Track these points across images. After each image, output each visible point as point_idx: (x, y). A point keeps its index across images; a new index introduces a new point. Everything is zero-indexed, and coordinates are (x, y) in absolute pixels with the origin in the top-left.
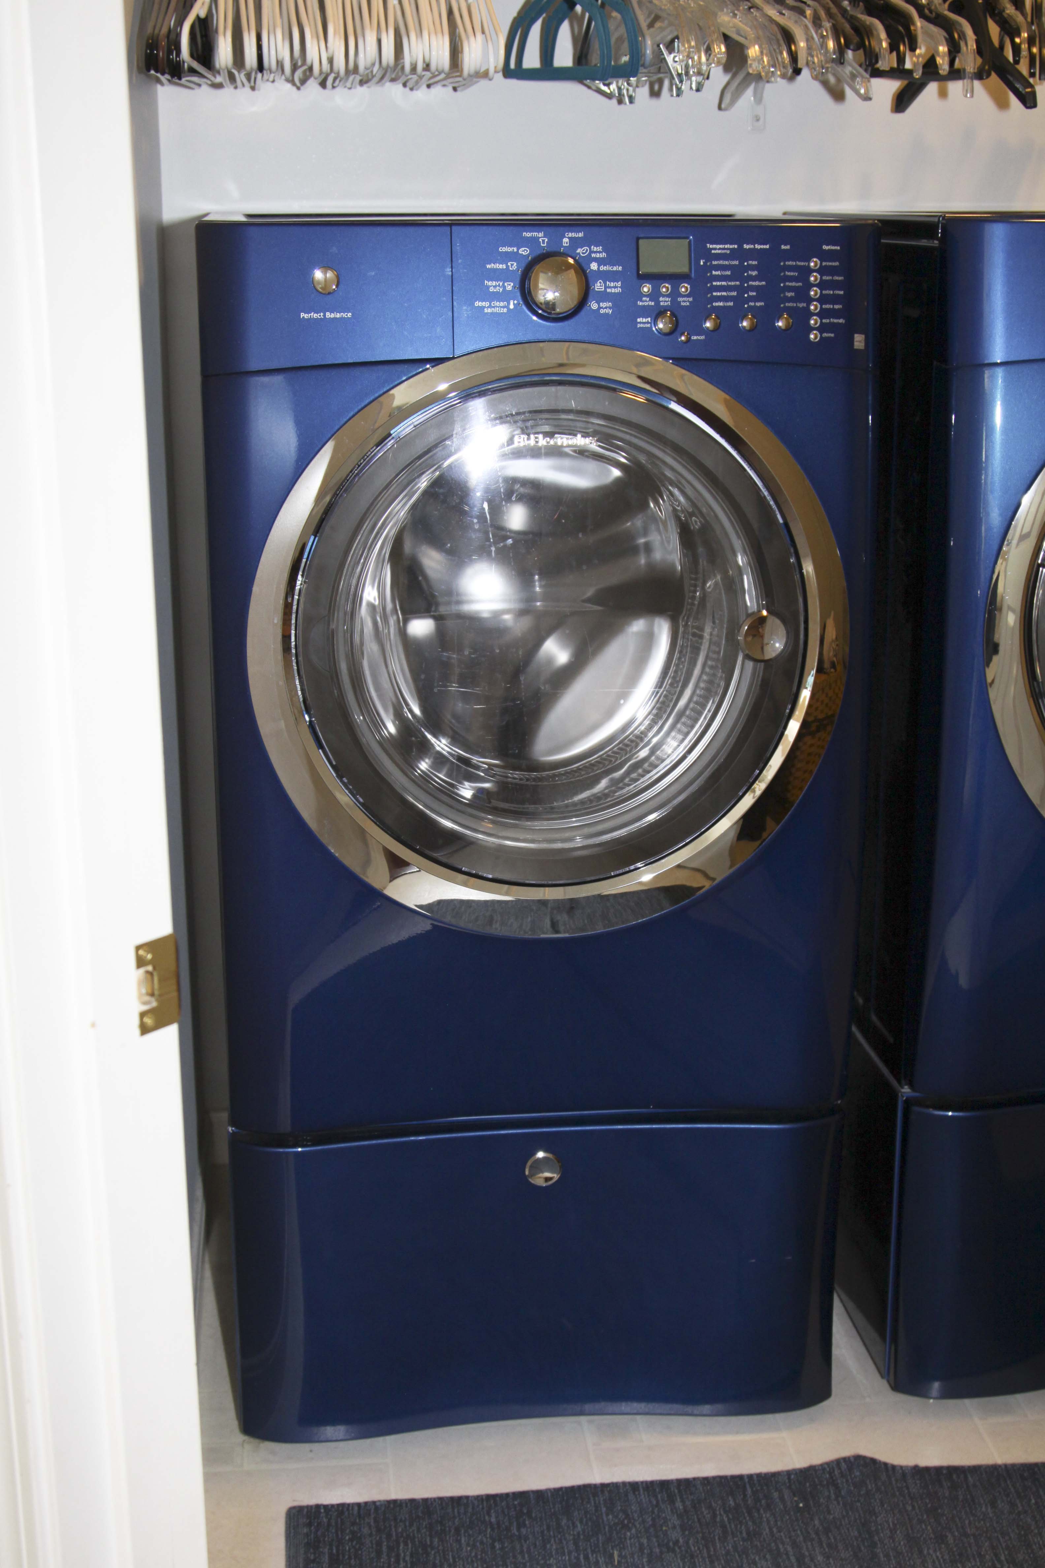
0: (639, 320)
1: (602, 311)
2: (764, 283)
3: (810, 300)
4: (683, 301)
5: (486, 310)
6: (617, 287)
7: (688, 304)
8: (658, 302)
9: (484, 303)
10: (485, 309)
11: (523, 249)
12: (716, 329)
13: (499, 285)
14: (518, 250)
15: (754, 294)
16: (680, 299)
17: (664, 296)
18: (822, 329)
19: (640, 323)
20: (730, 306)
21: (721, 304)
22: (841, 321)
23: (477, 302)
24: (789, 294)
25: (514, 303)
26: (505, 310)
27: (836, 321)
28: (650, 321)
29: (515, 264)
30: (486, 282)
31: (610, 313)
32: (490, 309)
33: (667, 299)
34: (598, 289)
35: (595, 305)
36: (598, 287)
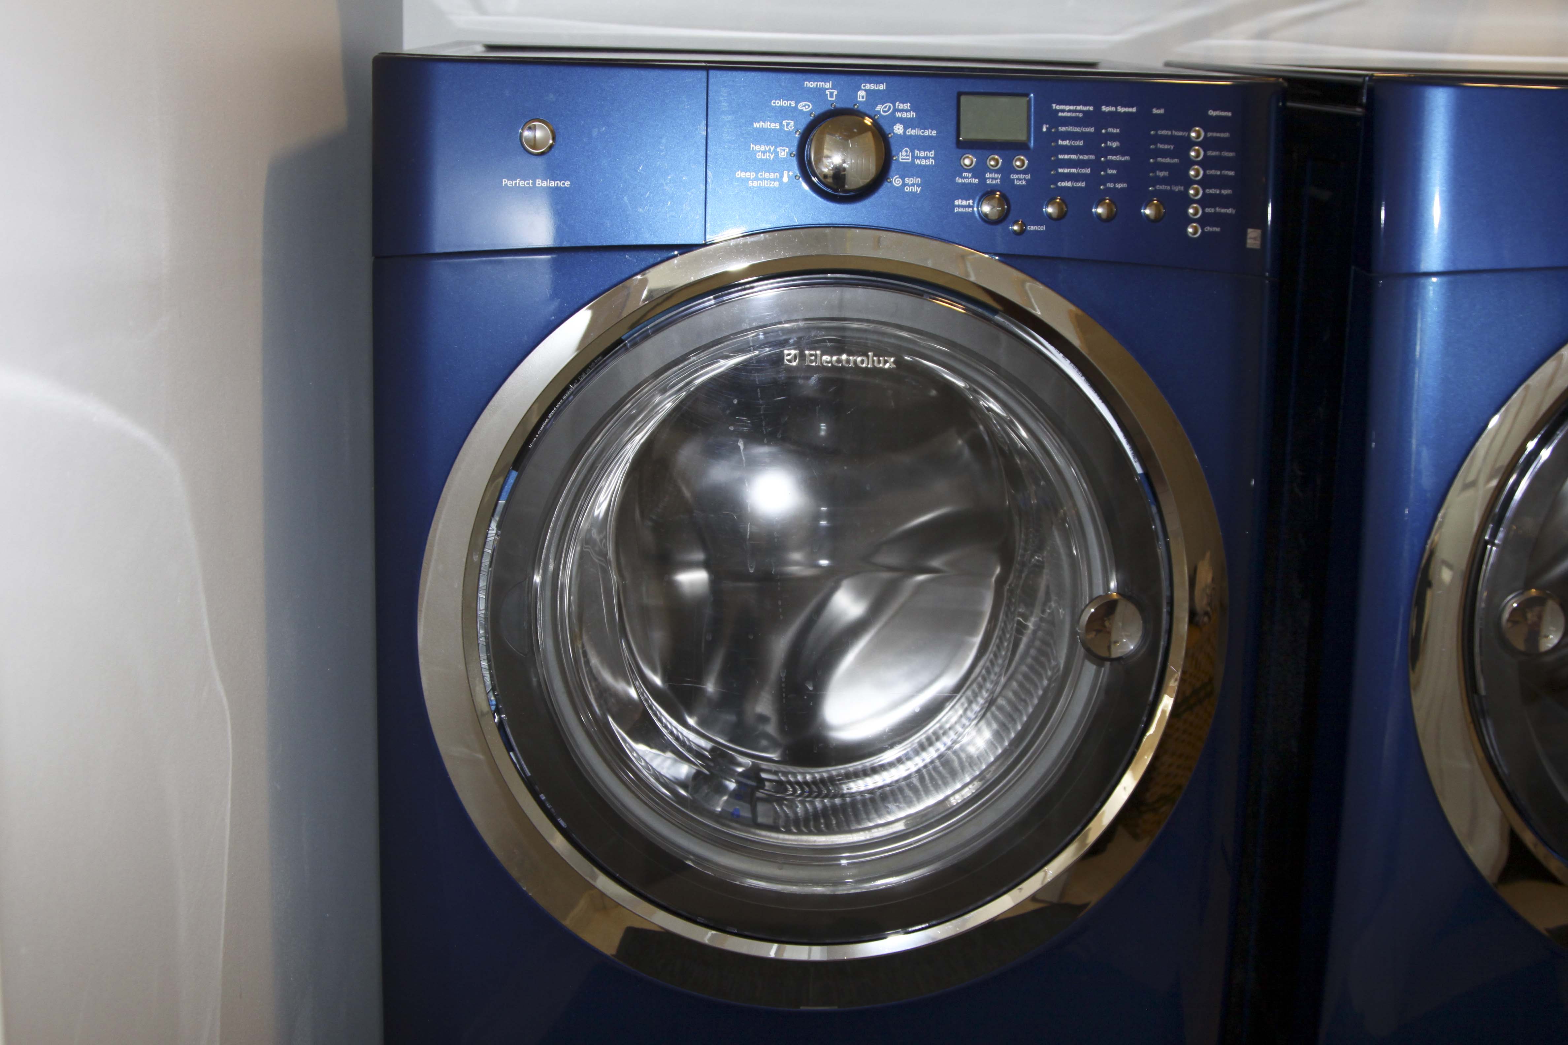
0: (957, 202)
1: (907, 189)
2: (1127, 158)
3: (1189, 182)
4: (1017, 179)
5: (750, 184)
6: (929, 158)
7: (1024, 183)
8: (983, 179)
9: (748, 174)
10: (750, 182)
11: (804, 103)
12: (1061, 216)
13: (770, 149)
14: (797, 104)
15: (1114, 172)
16: (1014, 176)
17: (991, 171)
18: (1203, 221)
19: (959, 206)
20: (1081, 188)
21: (1069, 184)
22: (1230, 211)
23: (739, 173)
24: (1162, 174)
25: (788, 175)
26: (777, 184)
27: (1223, 211)
28: (971, 204)
29: (792, 123)
30: (752, 146)
31: (918, 192)
32: (755, 182)
33: (996, 176)
34: (902, 159)
35: (898, 181)
36: (902, 157)
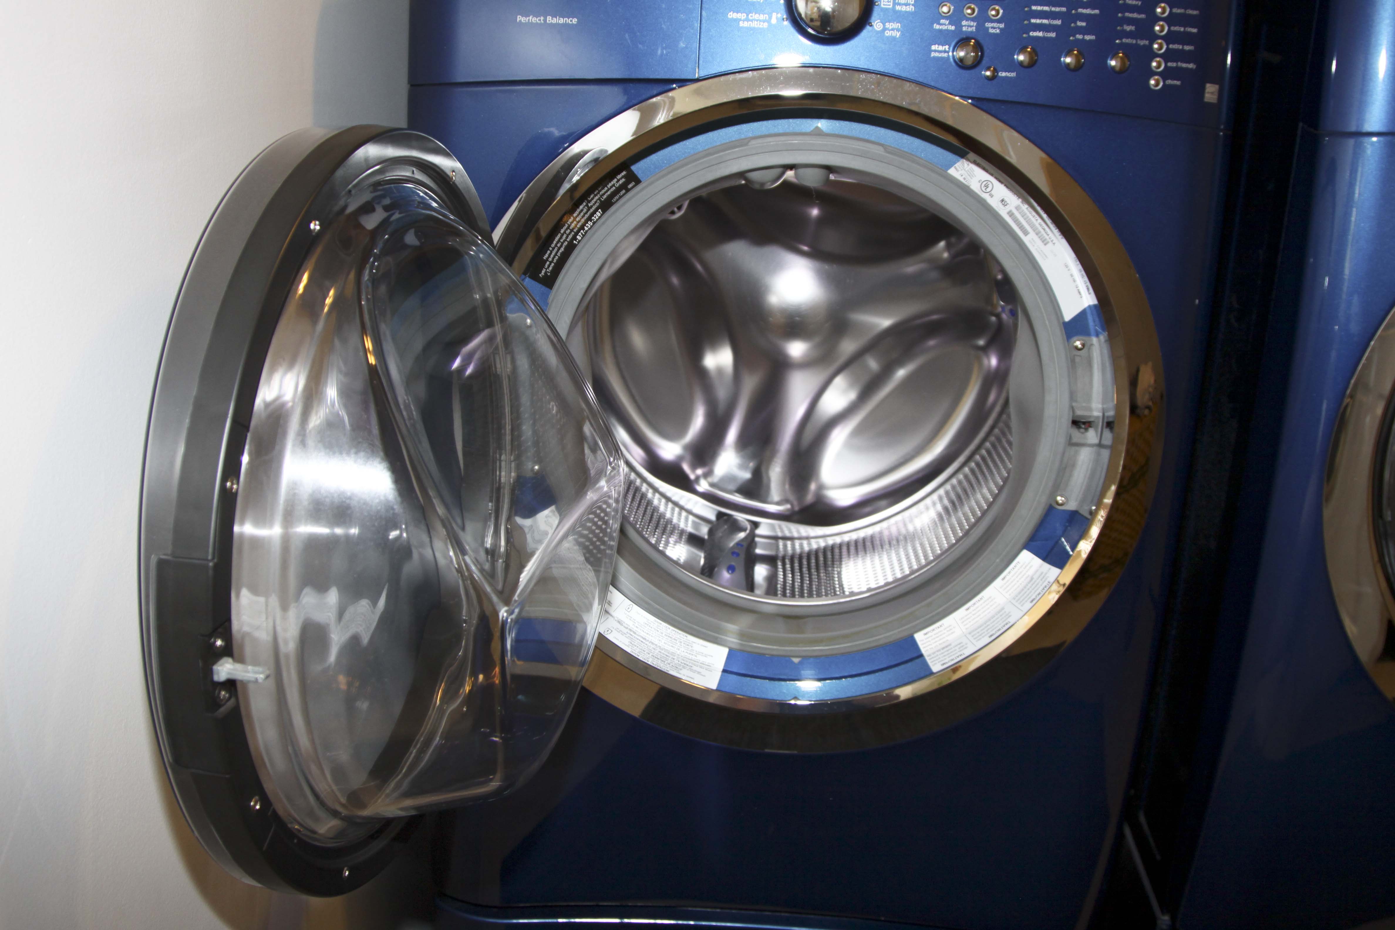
0: (933, 47)
1: (888, 34)
2: (1097, 12)
3: (1154, 37)
4: (992, 28)
5: (741, 24)
6: (909, 5)
7: (998, 31)
8: (959, 26)
9: (739, 14)
10: (741, 22)
12: (1032, 64)
15: (1084, 24)
16: (988, 25)
17: (967, 19)
18: (1165, 75)
19: (935, 51)
20: (1051, 38)
21: (1040, 34)
22: (1191, 66)
23: (731, 13)
24: (1128, 28)
25: (776, 17)
26: (766, 25)
27: (1184, 65)
28: (947, 49)
31: (898, 37)
32: (746, 22)
33: (972, 23)
34: (884, 5)
35: (879, 25)
36: (884, 3)
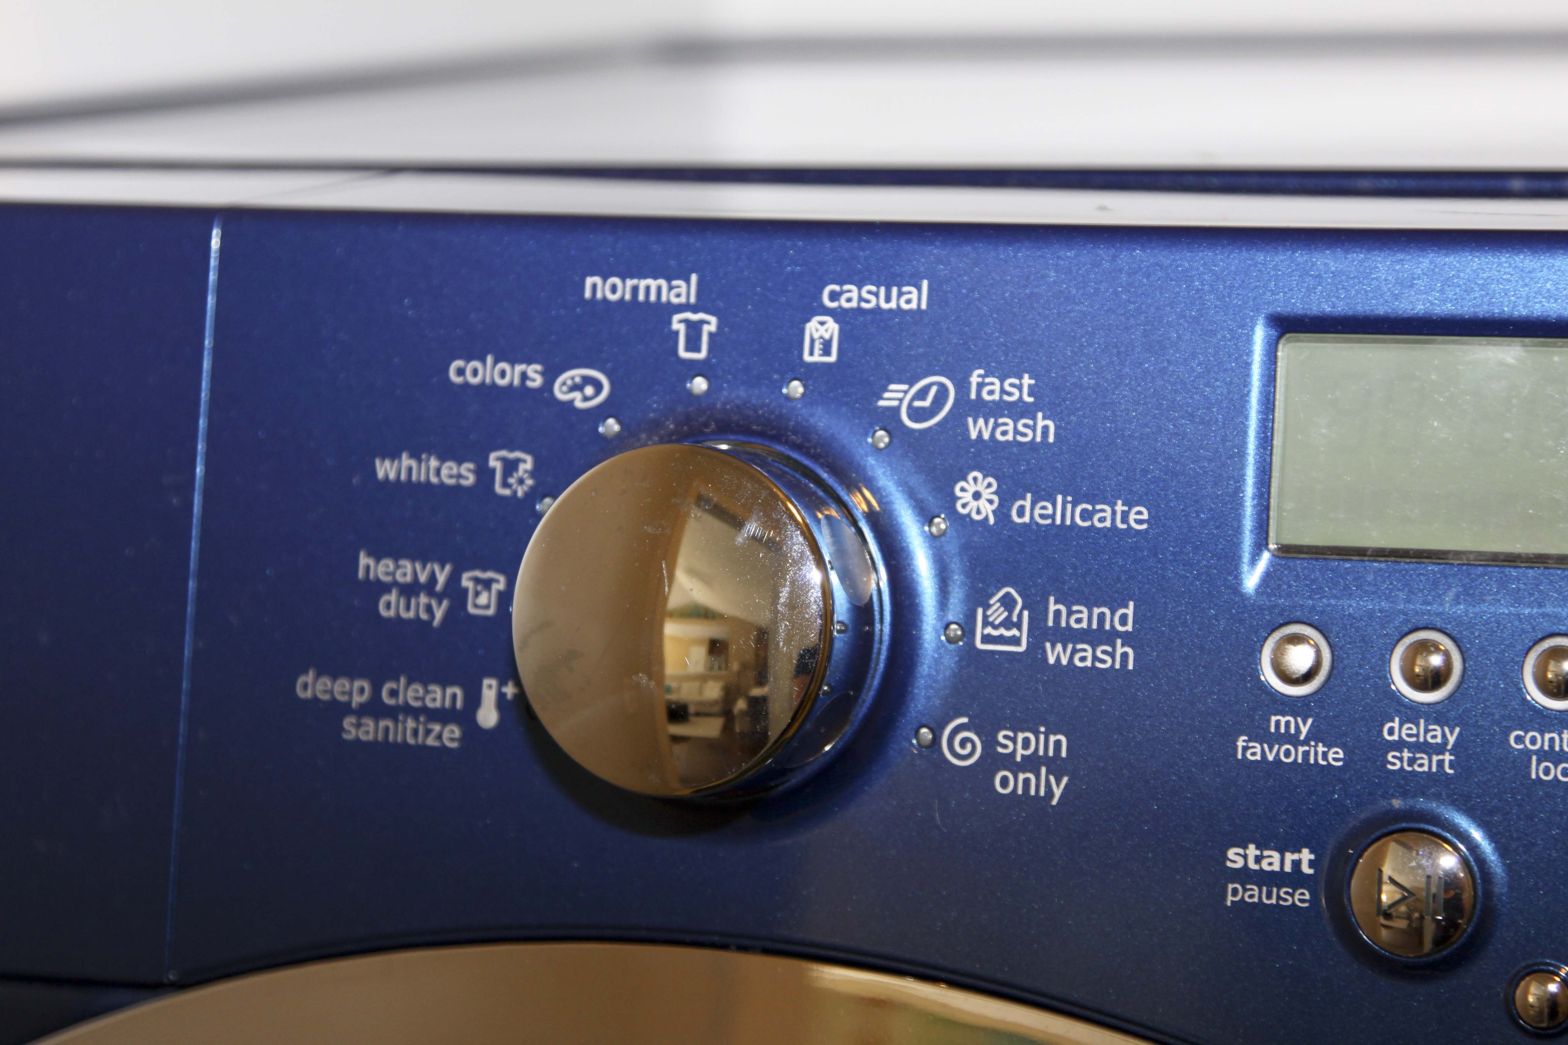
0: (1235, 857)
4: (1544, 755)
5: (350, 729)
6: (1109, 637)
8: (1369, 750)
9: (344, 683)
10: (348, 722)
11: (577, 373)
13: (433, 579)
14: (550, 376)
19: (1245, 876)
23: (310, 677)
25: (501, 696)
26: (456, 733)
29: (527, 464)
30: (364, 560)
31: (1054, 802)
32: (369, 723)
33: (1436, 734)
34: (987, 639)
35: (963, 744)
36: (989, 630)
